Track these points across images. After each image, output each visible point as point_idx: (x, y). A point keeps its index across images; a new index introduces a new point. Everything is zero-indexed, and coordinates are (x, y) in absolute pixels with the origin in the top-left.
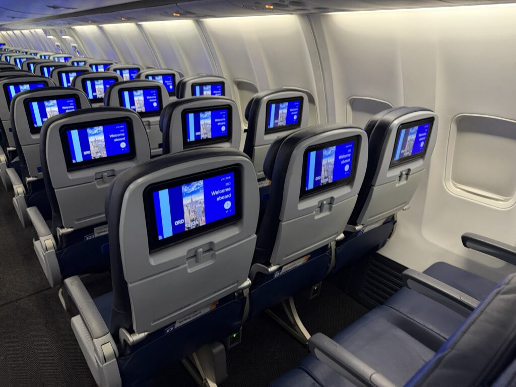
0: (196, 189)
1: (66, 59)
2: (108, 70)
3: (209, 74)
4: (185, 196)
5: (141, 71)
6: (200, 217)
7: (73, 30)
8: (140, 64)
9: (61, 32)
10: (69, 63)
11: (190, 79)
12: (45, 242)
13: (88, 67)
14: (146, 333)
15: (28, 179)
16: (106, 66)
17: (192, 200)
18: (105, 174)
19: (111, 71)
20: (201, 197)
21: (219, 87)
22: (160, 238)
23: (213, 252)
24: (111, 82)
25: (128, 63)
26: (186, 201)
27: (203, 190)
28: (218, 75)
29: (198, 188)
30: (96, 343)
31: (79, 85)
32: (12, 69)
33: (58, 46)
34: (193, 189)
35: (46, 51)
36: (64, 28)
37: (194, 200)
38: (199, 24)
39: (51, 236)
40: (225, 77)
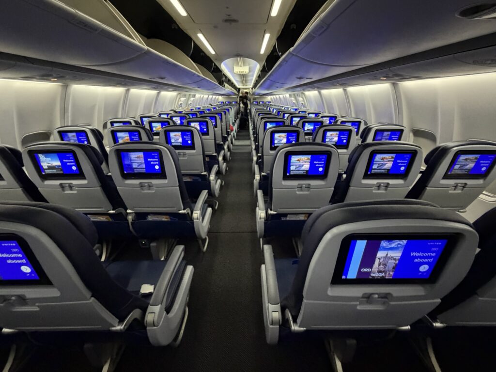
0: (396, 246)
1: (296, 110)
2: (318, 117)
3: (390, 123)
4: (381, 250)
5: (337, 119)
6: (389, 271)
7: (304, 94)
8: (337, 113)
9: (298, 95)
10: (297, 112)
11: (375, 126)
12: (261, 213)
13: (306, 114)
14: (305, 328)
15: (263, 174)
16: (317, 114)
17: (387, 255)
18: (304, 186)
19: (319, 117)
20: (397, 254)
21: (397, 133)
22: (344, 277)
23: (386, 300)
24: (318, 124)
25: (330, 113)
26: (381, 254)
27: (403, 249)
28: (398, 124)
29: (399, 246)
30: (270, 307)
31: (300, 125)
32: (270, 114)
33: (294, 103)
34: (393, 245)
35: (288, 105)
36: (299, 93)
37: (389, 256)
38: (394, 85)
39: (264, 211)
40: (404, 126)
